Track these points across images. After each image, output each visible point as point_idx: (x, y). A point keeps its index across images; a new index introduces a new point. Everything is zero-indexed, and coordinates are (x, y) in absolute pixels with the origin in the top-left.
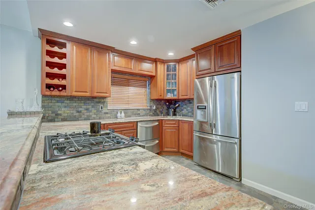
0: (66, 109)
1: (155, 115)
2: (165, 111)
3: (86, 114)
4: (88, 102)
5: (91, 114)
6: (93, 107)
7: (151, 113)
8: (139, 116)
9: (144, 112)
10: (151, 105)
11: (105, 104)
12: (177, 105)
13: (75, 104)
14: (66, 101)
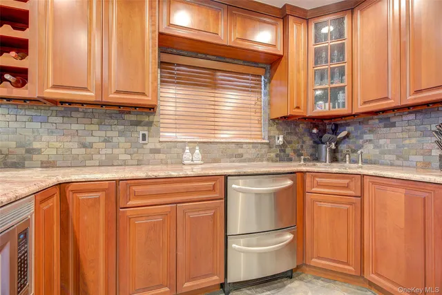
0: (54, 138)
1: (281, 160)
2: (307, 151)
3: (103, 152)
4: (107, 121)
5: (116, 151)
6: (121, 134)
7: (273, 155)
8: (240, 162)
9: (253, 151)
10: (272, 134)
11: (153, 128)
12: (343, 134)
13: (75, 127)
14: (52, 119)
